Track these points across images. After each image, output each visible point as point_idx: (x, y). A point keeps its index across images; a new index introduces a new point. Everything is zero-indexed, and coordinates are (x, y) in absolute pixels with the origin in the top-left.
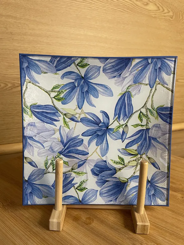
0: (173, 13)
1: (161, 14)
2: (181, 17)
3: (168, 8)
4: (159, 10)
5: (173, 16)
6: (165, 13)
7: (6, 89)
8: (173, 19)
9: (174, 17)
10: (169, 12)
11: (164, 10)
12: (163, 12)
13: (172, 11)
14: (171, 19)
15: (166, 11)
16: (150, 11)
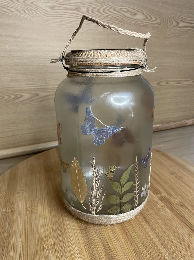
1: (149, 22)
2: (169, 23)
3: (155, 16)
4: (147, 18)
5: (160, 23)
6: (153, 21)
7: (10, 100)
10: (157, 19)
11: (151, 18)
12: (150, 20)
13: (160, 18)
14: (159, 26)
16: (138, 20)
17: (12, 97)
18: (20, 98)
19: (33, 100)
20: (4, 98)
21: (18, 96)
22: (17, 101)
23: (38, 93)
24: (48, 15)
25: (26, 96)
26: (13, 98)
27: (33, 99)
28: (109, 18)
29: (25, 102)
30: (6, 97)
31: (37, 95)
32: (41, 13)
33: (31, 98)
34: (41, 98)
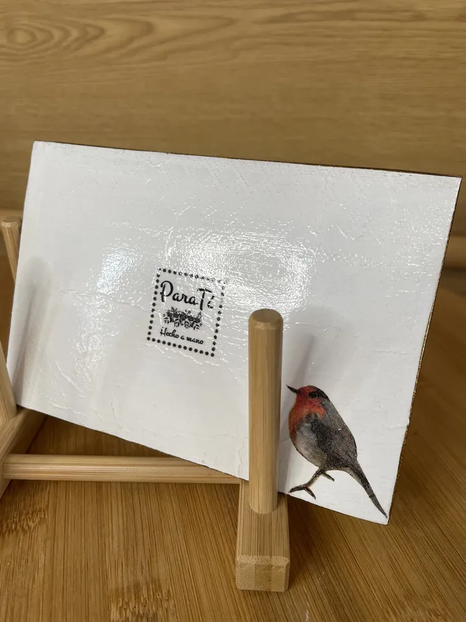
7: (68, 46)
17: (75, 34)
18: (96, 38)
19: (135, 52)
20: (51, 36)
21: (92, 32)
22: (88, 50)
23: (152, 20)
25: (115, 32)
26: (77, 40)
27: (135, 44)
29: (112, 55)
30: (57, 34)
31: (149, 28)
33: (131, 39)
34: (162, 42)
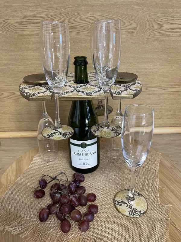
0: (137, 25)
2: (148, 27)
3: (129, 20)
5: (136, 27)
6: (127, 26)
8: (137, 30)
9: (138, 28)
10: (131, 24)
12: (123, 25)
13: (136, 22)
14: (134, 31)
15: (127, 24)
24: (17, 30)
28: (75, 27)
31: (14, 93)
32: (11, 28)
